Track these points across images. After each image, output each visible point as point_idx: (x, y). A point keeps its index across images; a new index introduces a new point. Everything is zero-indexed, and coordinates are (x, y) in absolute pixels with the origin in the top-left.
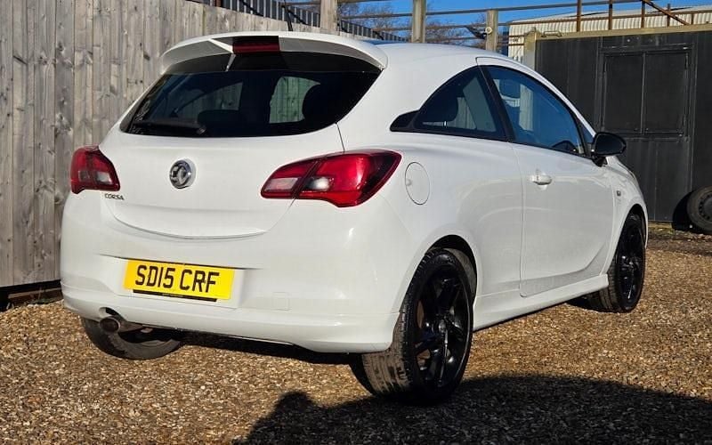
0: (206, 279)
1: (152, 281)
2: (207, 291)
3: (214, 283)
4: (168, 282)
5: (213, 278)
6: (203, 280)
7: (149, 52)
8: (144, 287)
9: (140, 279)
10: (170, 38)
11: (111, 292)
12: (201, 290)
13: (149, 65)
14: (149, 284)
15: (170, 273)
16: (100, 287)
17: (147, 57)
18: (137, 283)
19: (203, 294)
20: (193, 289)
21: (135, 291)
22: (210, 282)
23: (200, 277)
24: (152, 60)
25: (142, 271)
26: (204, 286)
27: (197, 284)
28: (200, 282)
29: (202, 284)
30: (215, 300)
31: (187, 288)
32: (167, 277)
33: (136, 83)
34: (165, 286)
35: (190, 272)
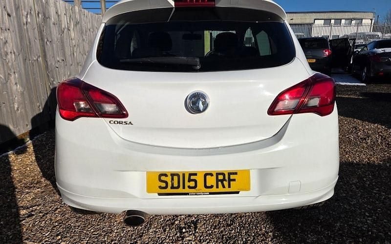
0: (227, 178)
1: (176, 185)
2: (229, 186)
3: (234, 180)
4: (192, 184)
5: (232, 177)
6: (224, 179)
7: (9, 12)
8: (169, 190)
9: (164, 185)
10: (19, 4)
11: (135, 197)
12: (224, 187)
13: (11, 20)
14: (173, 187)
15: (192, 177)
16: (124, 195)
17: (9, 15)
18: (161, 187)
19: (227, 189)
20: (217, 187)
21: (160, 194)
22: (230, 180)
23: (221, 177)
24: (12, 16)
25: (163, 178)
26: (226, 183)
27: (220, 183)
28: (222, 181)
29: (224, 182)
30: (238, 193)
31: (212, 187)
32: (190, 180)
33: (6, 30)
34: (189, 187)
35: (211, 175)
